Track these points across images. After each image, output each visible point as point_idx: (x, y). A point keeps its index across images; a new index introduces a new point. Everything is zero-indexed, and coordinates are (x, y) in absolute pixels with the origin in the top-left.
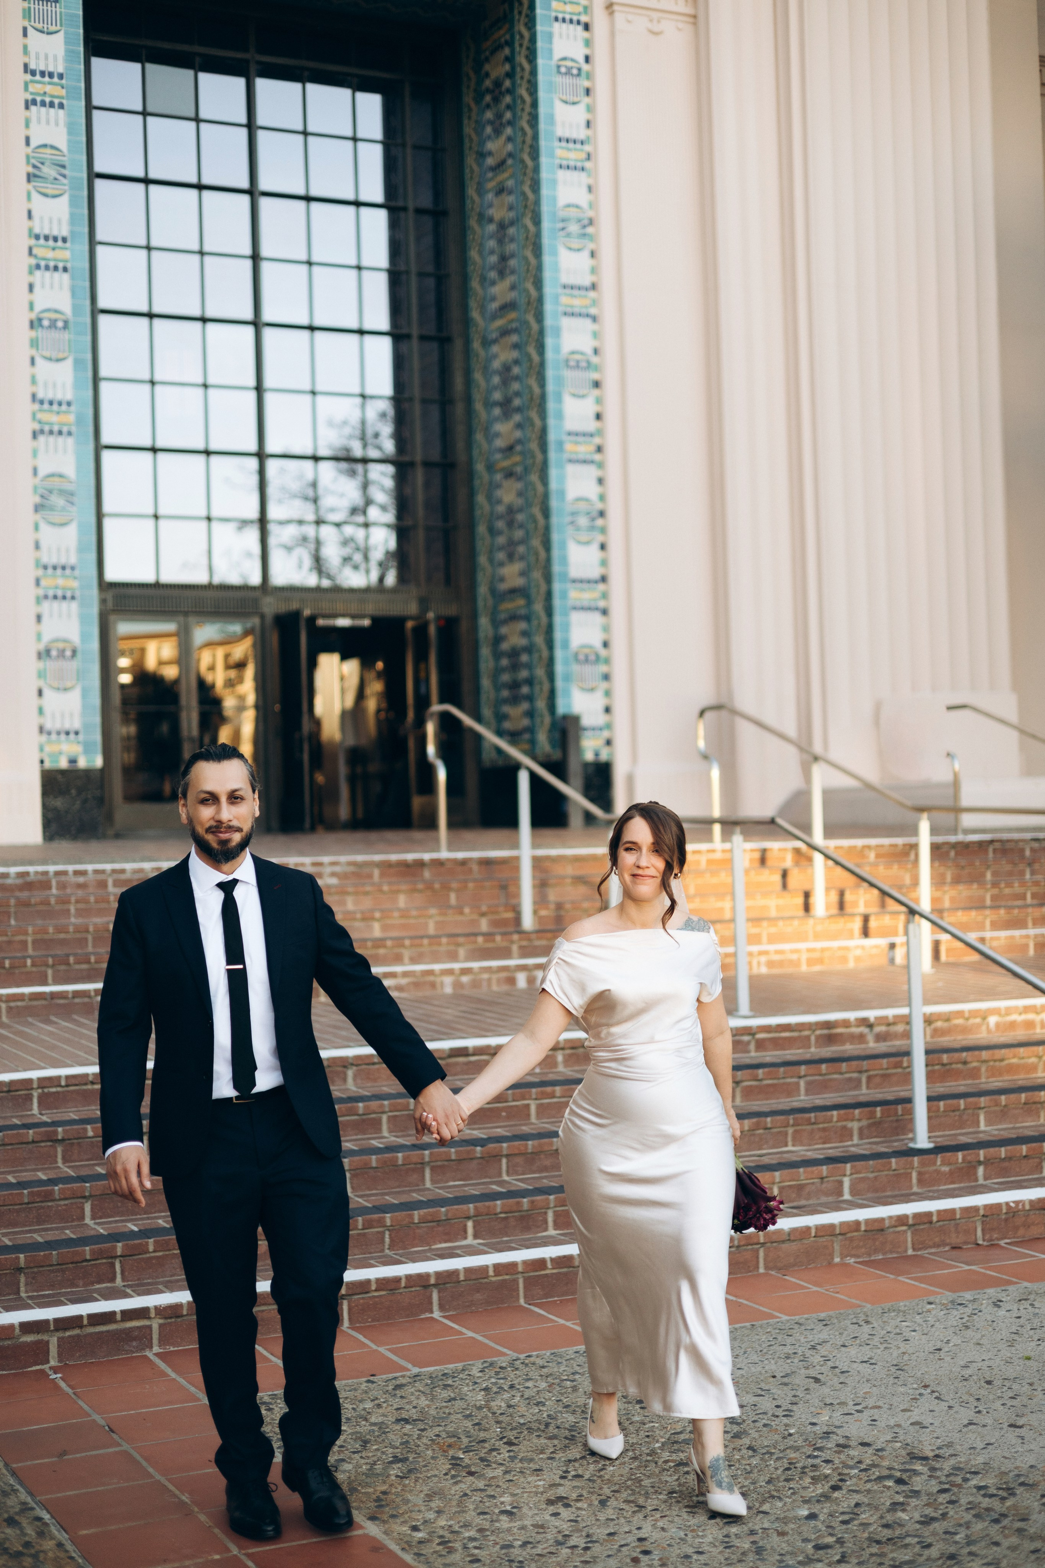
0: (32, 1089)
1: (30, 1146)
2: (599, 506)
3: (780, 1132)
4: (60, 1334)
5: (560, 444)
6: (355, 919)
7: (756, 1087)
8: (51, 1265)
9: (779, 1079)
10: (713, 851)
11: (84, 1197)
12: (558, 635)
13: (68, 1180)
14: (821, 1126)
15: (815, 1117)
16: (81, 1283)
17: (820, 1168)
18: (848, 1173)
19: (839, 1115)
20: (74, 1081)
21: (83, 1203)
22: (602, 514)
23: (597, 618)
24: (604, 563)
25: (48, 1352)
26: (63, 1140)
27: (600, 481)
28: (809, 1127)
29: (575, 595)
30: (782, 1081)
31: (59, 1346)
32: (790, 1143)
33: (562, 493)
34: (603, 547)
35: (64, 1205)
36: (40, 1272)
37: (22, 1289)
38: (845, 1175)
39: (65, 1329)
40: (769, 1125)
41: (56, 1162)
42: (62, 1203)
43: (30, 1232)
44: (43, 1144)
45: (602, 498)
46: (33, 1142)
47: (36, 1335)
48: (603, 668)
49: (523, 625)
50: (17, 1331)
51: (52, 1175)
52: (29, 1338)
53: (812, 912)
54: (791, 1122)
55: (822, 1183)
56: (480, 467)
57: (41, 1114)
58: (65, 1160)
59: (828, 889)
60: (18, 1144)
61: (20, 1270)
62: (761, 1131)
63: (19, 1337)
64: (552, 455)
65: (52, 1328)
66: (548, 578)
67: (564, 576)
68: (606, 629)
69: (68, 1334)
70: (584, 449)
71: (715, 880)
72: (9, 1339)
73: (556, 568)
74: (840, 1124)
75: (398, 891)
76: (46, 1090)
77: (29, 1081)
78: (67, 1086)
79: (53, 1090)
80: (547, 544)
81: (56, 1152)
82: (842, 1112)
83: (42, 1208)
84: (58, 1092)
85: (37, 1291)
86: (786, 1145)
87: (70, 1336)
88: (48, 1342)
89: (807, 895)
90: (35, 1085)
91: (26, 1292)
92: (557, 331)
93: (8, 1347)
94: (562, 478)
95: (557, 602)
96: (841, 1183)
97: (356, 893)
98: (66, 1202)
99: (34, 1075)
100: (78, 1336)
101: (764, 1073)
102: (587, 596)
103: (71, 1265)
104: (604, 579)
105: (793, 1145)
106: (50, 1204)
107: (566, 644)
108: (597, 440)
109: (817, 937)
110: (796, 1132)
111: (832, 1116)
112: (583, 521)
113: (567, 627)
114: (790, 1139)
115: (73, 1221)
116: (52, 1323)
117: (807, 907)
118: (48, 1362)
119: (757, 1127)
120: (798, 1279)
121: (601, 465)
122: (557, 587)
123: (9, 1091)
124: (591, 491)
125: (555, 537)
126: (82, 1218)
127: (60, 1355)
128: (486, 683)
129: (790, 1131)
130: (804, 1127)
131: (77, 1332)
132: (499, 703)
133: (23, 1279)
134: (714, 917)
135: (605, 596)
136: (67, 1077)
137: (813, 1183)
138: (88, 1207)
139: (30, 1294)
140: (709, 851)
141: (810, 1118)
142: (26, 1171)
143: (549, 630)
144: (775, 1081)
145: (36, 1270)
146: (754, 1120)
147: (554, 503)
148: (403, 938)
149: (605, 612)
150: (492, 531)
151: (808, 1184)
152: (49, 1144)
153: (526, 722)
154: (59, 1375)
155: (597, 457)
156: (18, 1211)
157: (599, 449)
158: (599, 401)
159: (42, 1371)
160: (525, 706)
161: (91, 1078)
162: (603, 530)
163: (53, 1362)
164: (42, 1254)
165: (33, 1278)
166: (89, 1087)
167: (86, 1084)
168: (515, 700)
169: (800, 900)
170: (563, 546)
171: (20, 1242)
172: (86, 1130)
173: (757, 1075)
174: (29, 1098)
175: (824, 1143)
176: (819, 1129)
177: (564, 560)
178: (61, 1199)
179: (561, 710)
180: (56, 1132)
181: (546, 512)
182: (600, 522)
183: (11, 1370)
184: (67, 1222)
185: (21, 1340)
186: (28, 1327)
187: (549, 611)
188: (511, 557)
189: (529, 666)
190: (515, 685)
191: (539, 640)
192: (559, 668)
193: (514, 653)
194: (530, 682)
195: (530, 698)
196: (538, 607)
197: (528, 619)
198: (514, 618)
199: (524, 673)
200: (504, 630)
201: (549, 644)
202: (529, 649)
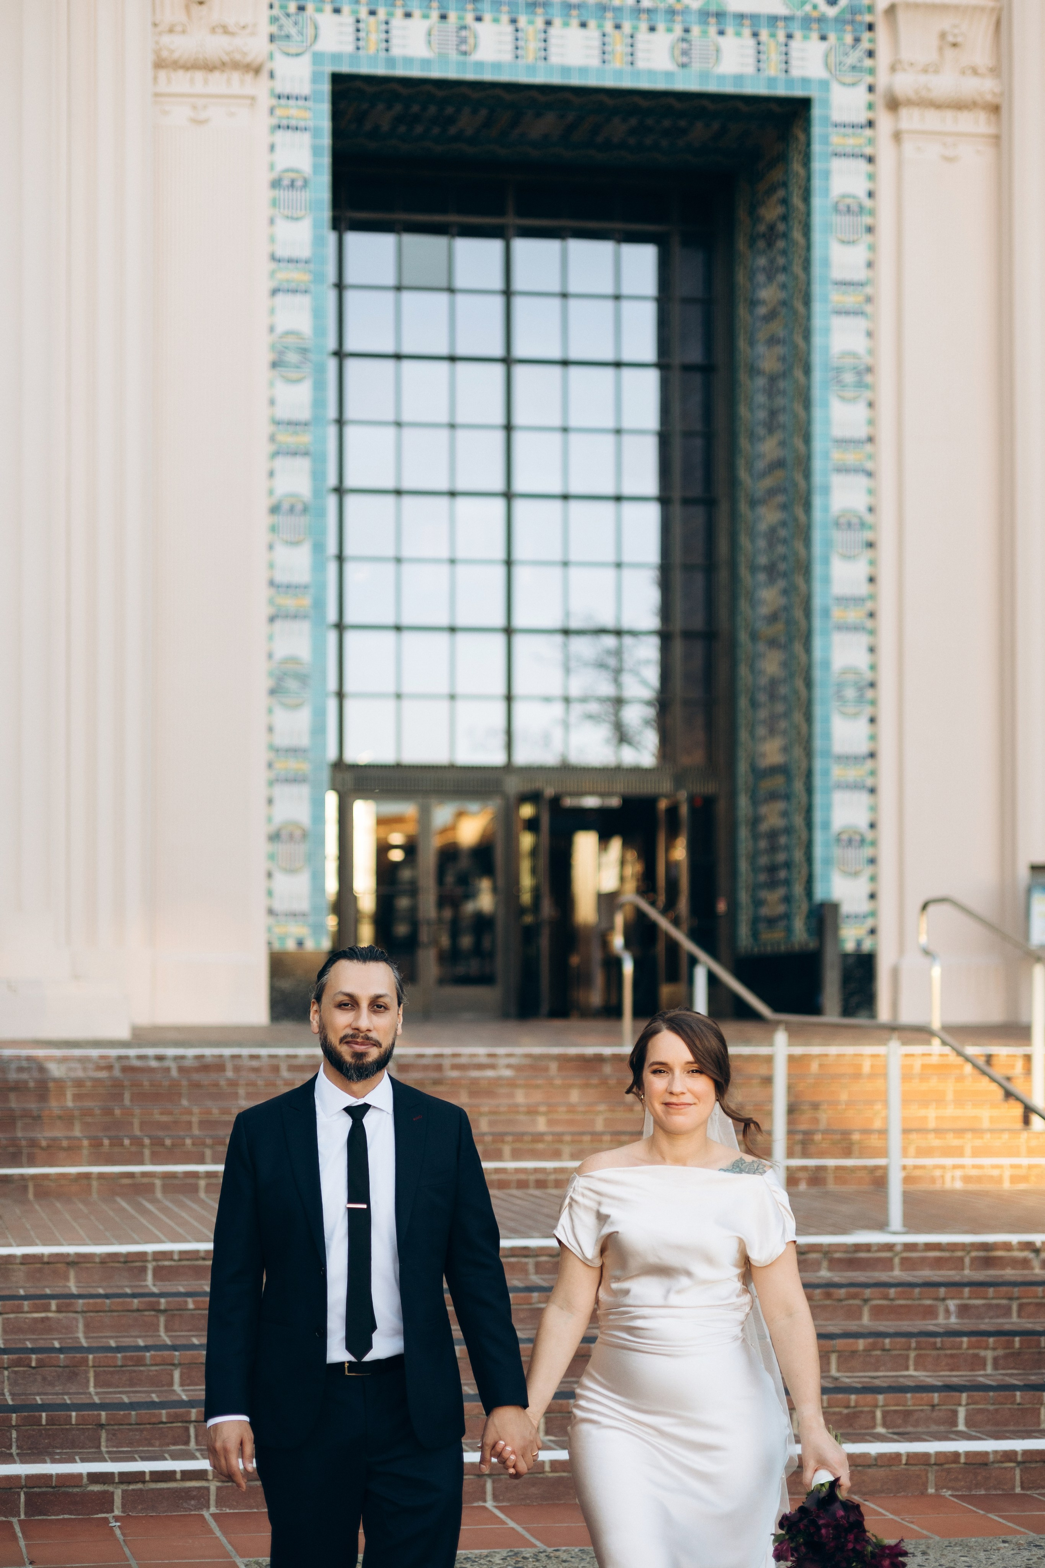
0: (146, 1261)
1: (135, 1314)
2: (868, 675)
3: (900, 1355)
4: (124, 1487)
5: (826, 613)
6: (518, 1112)
7: (888, 1306)
8: (131, 1424)
9: (913, 1299)
10: (930, 1055)
11: (173, 1365)
12: (818, 816)
13: (165, 1347)
14: (949, 1352)
15: (942, 1341)
16: (157, 1443)
17: (930, 1395)
18: (964, 1402)
19: (969, 1342)
20: (184, 1256)
21: (172, 1370)
22: (872, 685)
23: (864, 798)
24: (873, 738)
25: (112, 1502)
26: (165, 1311)
27: (872, 650)
28: (934, 1352)
29: (838, 772)
30: (917, 1302)
31: (123, 1498)
32: (912, 1367)
33: (827, 664)
34: (872, 720)
35: (156, 1371)
36: (120, 1429)
37: (103, 1444)
38: (960, 1405)
39: (129, 1483)
40: (887, 1347)
41: (158, 1331)
42: (153, 1368)
43: (120, 1393)
44: (147, 1313)
45: (873, 667)
46: (138, 1310)
47: (102, 1486)
48: (868, 852)
49: (780, 805)
50: (85, 1480)
51: (150, 1342)
52: (96, 1488)
54: (913, 1345)
55: (933, 1410)
56: (743, 637)
57: (154, 1285)
58: (167, 1329)
60: (123, 1311)
61: (101, 1426)
62: (878, 1353)
63: (87, 1486)
64: (818, 623)
65: (117, 1480)
66: (809, 753)
67: (827, 753)
68: (874, 809)
69: (132, 1487)
70: (854, 615)
72: (77, 1486)
73: (818, 744)
74: (971, 1352)
75: (570, 1086)
76: (160, 1263)
77: (144, 1254)
78: (180, 1260)
79: (167, 1263)
80: (809, 718)
81: (158, 1321)
82: (974, 1339)
83: (135, 1371)
84: (171, 1267)
85: (117, 1447)
86: (907, 1369)
87: (133, 1490)
88: (113, 1493)
90: (150, 1258)
91: (107, 1447)
92: (826, 490)
93: (76, 1494)
94: (827, 648)
95: (818, 781)
96: (955, 1413)
97: (527, 1086)
98: (157, 1368)
99: (150, 1248)
100: (141, 1490)
101: (896, 1292)
102: (852, 774)
103: (148, 1426)
104: (872, 755)
105: (915, 1370)
106: (142, 1368)
107: (827, 825)
108: (869, 605)
110: (918, 1357)
111: (962, 1342)
112: (850, 693)
113: (828, 807)
114: (911, 1363)
115: (163, 1386)
116: (116, 1476)
117: (1026, 1120)
118: (112, 1511)
119: (873, 1347)
120: (878, 1506)
121: (872, 632)
122: (818, 765)
123: (125, 1262)
124: (860, 659)
125: (818, 711)
126: (171, 1384)
127: (124, 1505)
128: (743, 866)
129: (912, 1354)
130: (928, 1352)
131: (139, 1486)
132: (755, 888)
133: (104, 1435)
135: (873, 773)
136: (181, 1253)
137: (922, 1410)
138: (177, 1374)
139: (110, 1449)
140: (924, 1055)
141: (935, 1343)
142: (128, 1337)
143: (808, 812)
144: (909, 1302)
145: (116, 1427)
146: (870, 1340)
147: (818, 674)
148: (562, 1134)
149: (873, 791)
150: (754, 704)
151: (917, 1410)
152: (153, 1313)
153: (781, 909)
154: (118, 1524)
155: (869, 624)
156: (112, 1373)
157: (872, 615)
158: (873, 563)
159: (106, 1519)
160: (781, 892)
161: (202, 1255)
162: (874, 703)
163: (117, 1512)
164: (122, 1413)
165: (114, 1435)
166: (201, 1263)
167: (197, 1259)
168: (772, 884)
170: (827, 720)
171: (108, 1401)
172: (186, 1302)
173: (888, 1294)
174: (144, 1269)
175: (952, 1370)
176: (946, 1355)
177: (827, 736)
178: (152, 1365)
179: (819, 894)
180: (158, 1303)
181: (809, 684)
182: (869, 694)
183: (79, 1515)
184: (157, 1386)
185: (89, 1489)
186: (95, 1478)
187: (809, 790)
188: (772, 732)
189: (787, 848)
190: (772, 869)
191: (798, 821)
192: (818, 851)
193: (773, 835)
194: (788, 865)
195: (787, 883)
196: (798, 786)
197: (787, 797)
198: (773, 796)
199: (781, 857)
200: (764, 810)
201: (809, 825)
202: (788, 830)
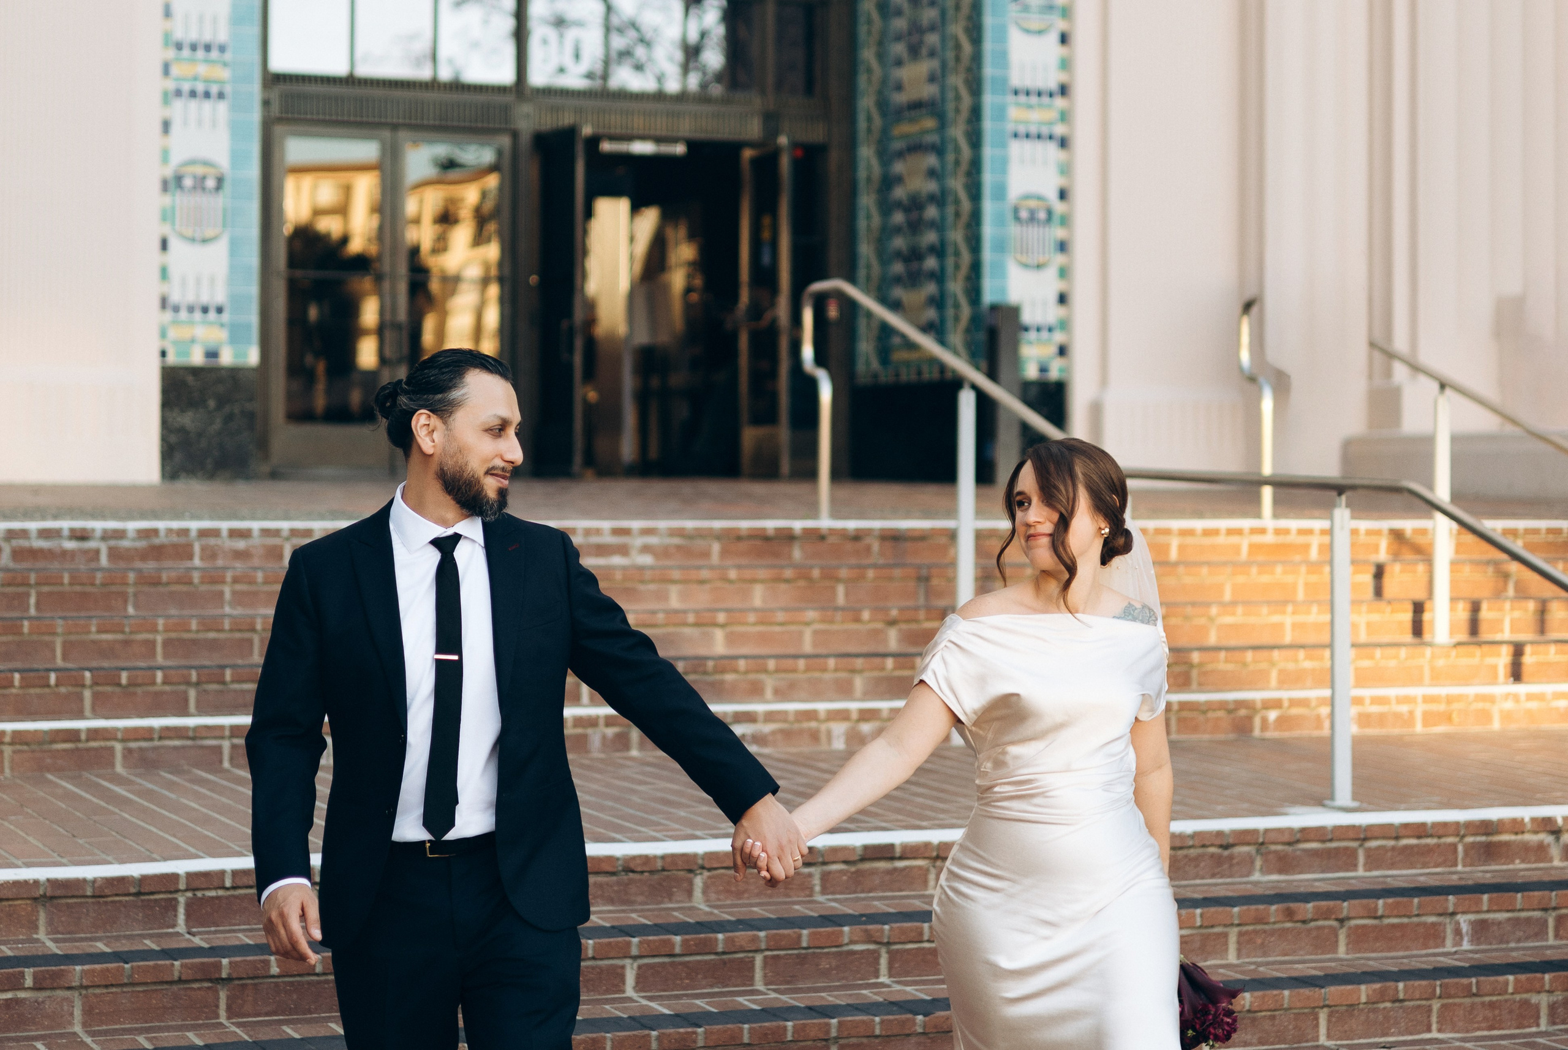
9: (1410, 916)
10: (1262, 531)
12: (988, 178)
14: (1487, 999)
15: (1478, 983)
19: (1517, 981)
23: (1052, 152)
24: (1066, 64)
28: (1467, 1001)
29: (1018, 114)
30: (1415, 920)
34: (1064, 39)
48: (1058, 233)
49: (932, 160)
53: (1427, 637)
59: (1454, 600)
66: (975, 86)
67: (1002, 83)
68: (1066, 170)
71: (1265, 579)
73: (989, 71)
74: (1518, 997)
75: (752, 580)
80: (975, 33)
82: (1523, 977)
89: (1418, 608)
95: (988, 125)
101: (1385, 906)
102: (1036, 116)
104: (1064, 90)
107: (1001, 192)
109: (1437, 678)
111: (1507, 983)
113: (1003, 165)
114: (1434, 1018)
117: (1417, 629)
122: (989, 100)
128: (865, 249)
134: (1266, 639)
135: (1065, 117)
140: (1254, 531)
141: (1469, 986)
143: (974, 170)
149: (1064, 143)
150: (884, 9)
153: (931, 314)
160: (930, 289)
162: (1066, 13)
168: (914, 279)
169: (1407, 616)
170: (1002, 36)
177: (1003, 57)
179: (989, 296)
187: (975, 139)
188: (914, 51)
189: (938, 226)
190: (914, 255)
191: (957, 184)
192: (988, 230)
193: (915, 204)
194: (939, 251)
195: (939, 277)
196: (958, 132)
197: (939, 150)
198: (916, 148)
199: (930, 237)
200: (898, 167)
201: (975, 192)
202: (940, 199)
